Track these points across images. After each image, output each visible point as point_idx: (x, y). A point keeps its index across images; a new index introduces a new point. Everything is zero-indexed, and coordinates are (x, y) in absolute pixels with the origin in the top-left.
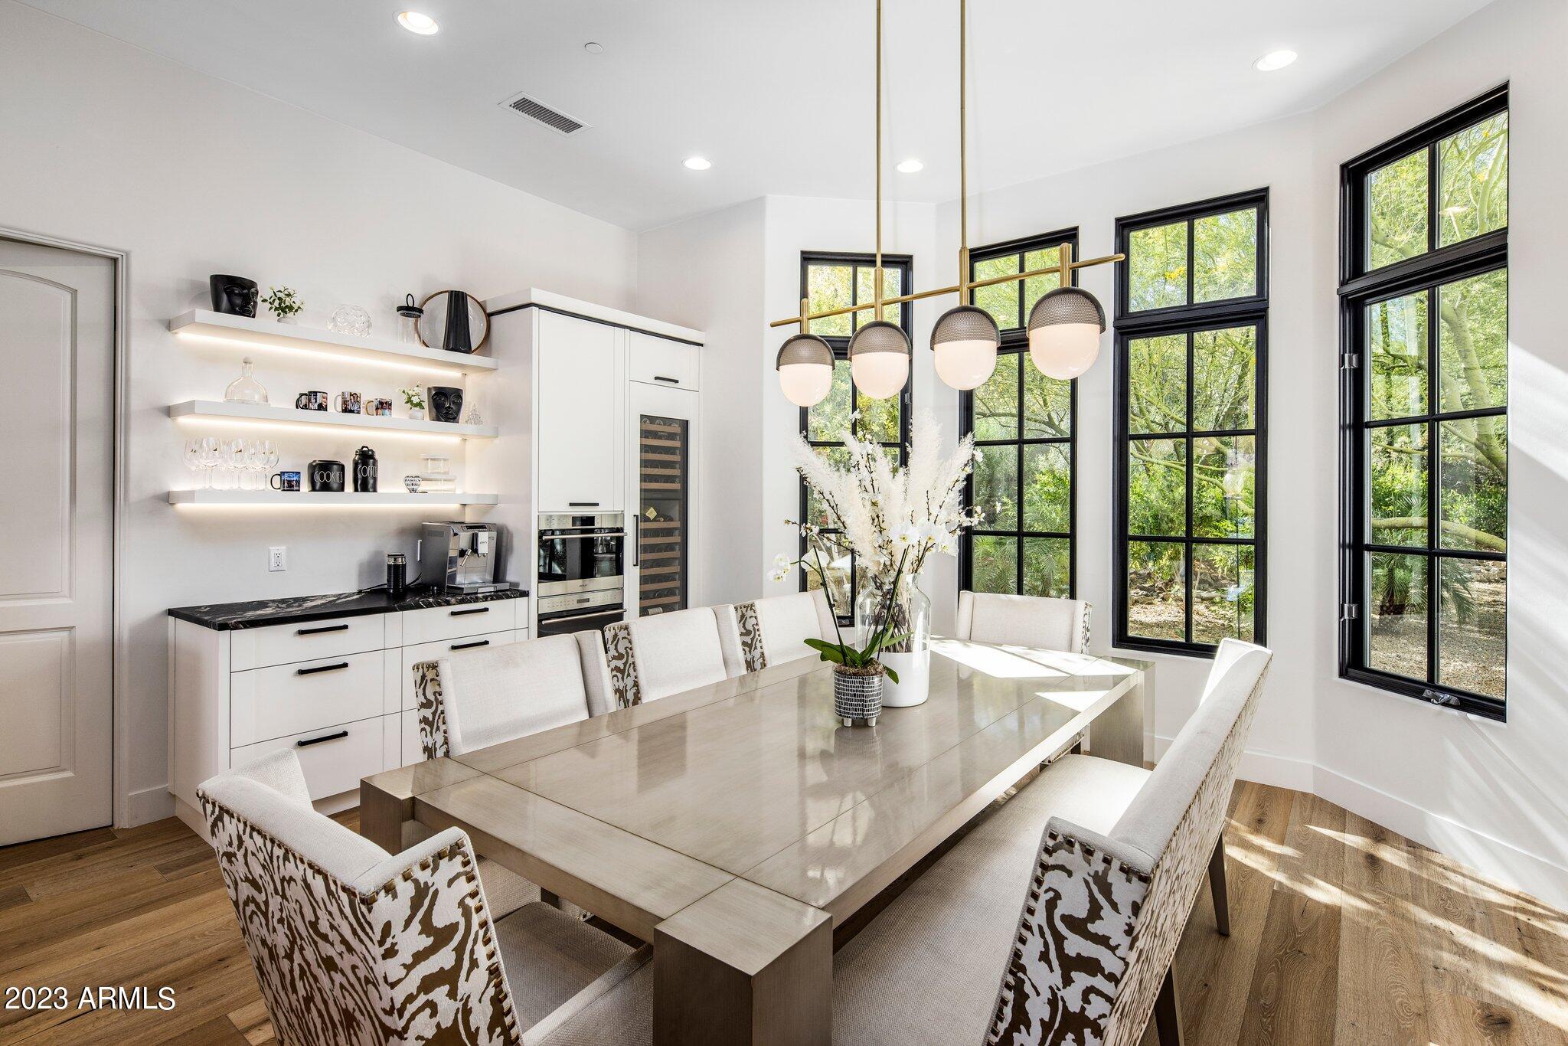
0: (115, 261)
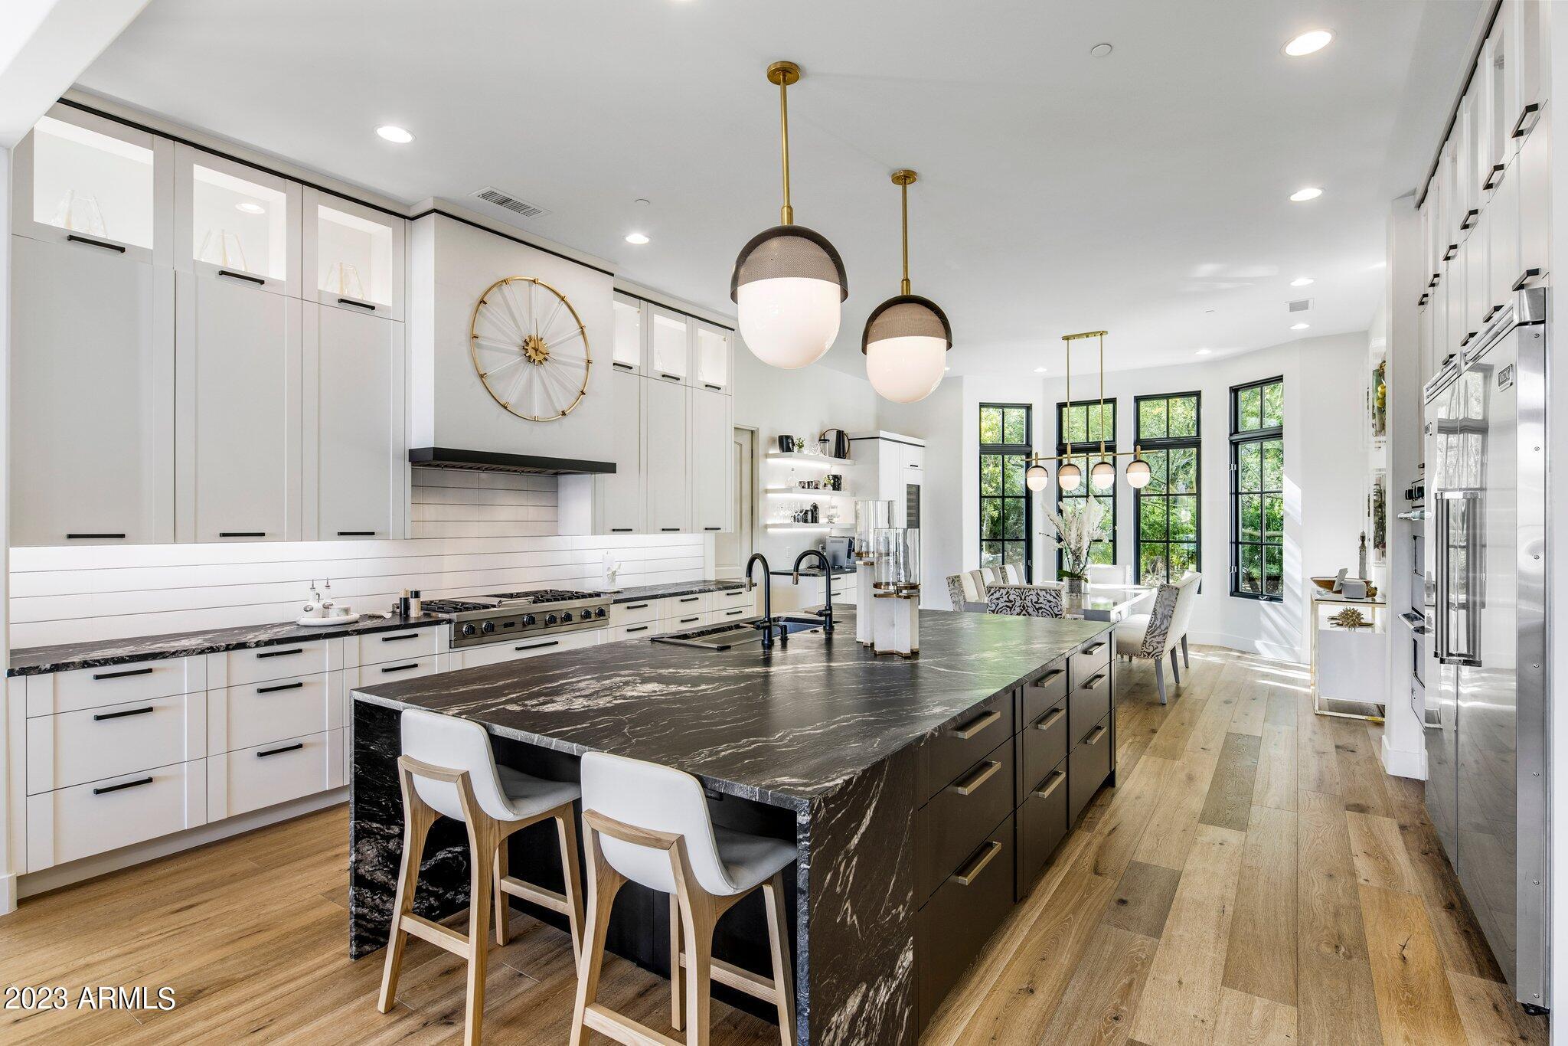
0: (752, 431)
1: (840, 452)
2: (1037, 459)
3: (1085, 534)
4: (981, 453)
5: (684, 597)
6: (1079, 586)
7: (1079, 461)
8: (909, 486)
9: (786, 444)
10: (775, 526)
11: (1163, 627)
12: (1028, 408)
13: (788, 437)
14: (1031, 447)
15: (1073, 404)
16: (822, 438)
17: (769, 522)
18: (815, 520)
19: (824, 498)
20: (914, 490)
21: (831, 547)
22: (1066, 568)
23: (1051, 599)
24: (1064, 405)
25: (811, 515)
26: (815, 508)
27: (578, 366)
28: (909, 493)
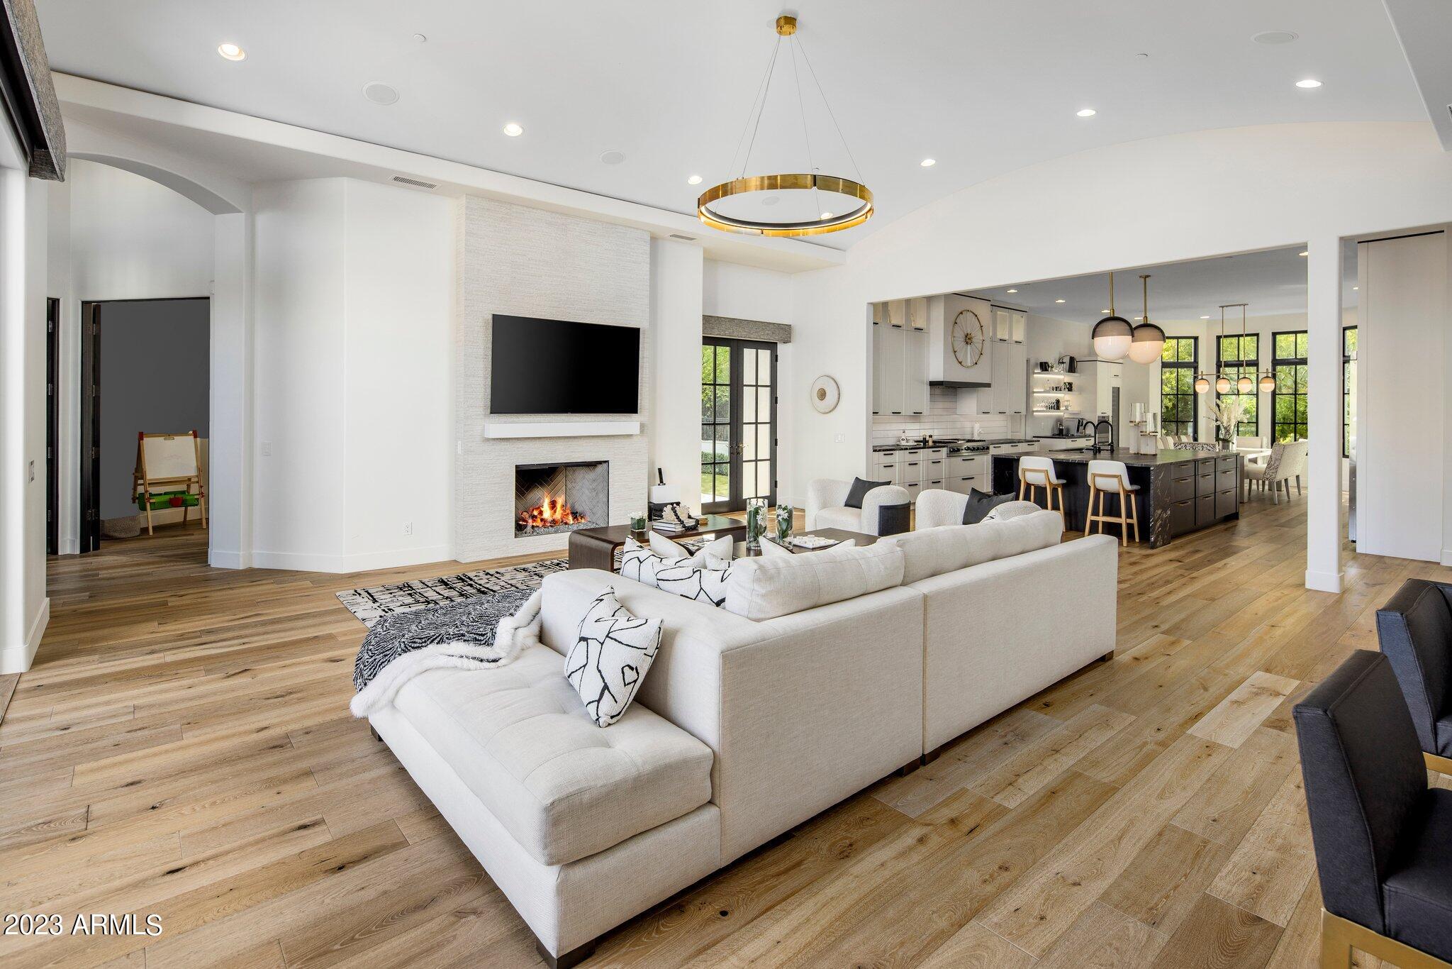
1: (1072, 369)
2: (1202, 375)
3: (1232, 417)
4: (1162, 367)
5: (1013, 444)
6: (1228, 446)
7: (1232, 371)
8: (1113, 388)
9: (1044, 367)
10: (1037, 411)
11: (1275, 465)
12: (1196, 339)
13: (1046, 363)
14: (1198, 363)
15: (1226, 337)
16: (1061, 361)
17: (1035, 409)
18: (1058, 408)
19: (1063, 396)
20: (1116, 390)
21: (1065, 424)
22: (1221, 437)
23: (1210, 449)
24: (1221, 337)
25: (1057, 405)
26: (1058, 401)
27: (979, 343)
28: (1113, 392)
